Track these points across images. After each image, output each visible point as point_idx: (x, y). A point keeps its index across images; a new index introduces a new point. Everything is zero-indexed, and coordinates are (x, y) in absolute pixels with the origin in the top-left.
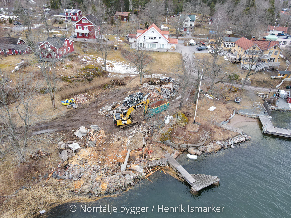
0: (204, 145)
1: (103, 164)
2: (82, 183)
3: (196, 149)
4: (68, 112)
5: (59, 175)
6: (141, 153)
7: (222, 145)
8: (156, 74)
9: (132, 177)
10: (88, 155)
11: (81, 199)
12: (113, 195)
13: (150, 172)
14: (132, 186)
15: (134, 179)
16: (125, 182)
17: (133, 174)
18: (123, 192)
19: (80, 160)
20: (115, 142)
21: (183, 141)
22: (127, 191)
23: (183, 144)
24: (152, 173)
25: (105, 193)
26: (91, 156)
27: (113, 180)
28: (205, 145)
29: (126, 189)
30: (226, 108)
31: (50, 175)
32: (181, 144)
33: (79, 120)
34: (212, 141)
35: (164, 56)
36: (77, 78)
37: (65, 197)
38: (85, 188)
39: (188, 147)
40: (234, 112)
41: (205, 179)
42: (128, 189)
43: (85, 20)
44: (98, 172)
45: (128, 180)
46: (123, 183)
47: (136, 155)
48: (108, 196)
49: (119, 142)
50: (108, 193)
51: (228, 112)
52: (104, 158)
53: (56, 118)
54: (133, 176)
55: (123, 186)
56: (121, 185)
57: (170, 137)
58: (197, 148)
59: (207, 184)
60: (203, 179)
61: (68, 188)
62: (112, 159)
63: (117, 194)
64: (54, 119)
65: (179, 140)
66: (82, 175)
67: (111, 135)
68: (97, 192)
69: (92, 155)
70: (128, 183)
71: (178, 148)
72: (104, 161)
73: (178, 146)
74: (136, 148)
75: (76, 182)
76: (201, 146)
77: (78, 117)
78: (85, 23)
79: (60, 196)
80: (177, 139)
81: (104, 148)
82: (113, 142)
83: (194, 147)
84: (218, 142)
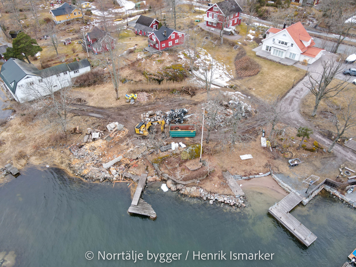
0: (184, 185)
1: (102, 157)
2: (78, 162)
3: (174, 184)
4: (123, 105)
5: (72, 150)
6: (129, 162)
7: (203, 195)
8: (240, 93)
9: (106, 176)
10: (99, 145)
11: (68, 171)
12: (84, 180)
13: (121, 180)
14: (100, 181)
15: (105, 179)
16: (98, 176)
17: (108, 174)
18: (92, 182)
19: (92, 147)
20: (123, 145)
21: (169, 171)
22: (94, 182)
23: (165, 174)
24: (122, 181)
25: (82, 176)
26: (100, 147)
27: (94, 171)
28: (186, 185)
29: (95, 181)
30: (264, 164)
31: (69, 147)
32: (164, 173)
33: (123, 115)
34: (198, 186)
35: (280, 71)
36: (154, 76)
37: (63, 165)
38: (76, 166)
39: (168, 178)
40: (269, 173)
41: (145, 209)
42: (96, 182)
43: (216, 7)
44: (93, 160)
45: (101, 176)
46: (96, 177)
47: (125, 162)
48: (82, 179)
49: (126, 147)
50: (83, 177)
51: (261, 169)
52: (106, 153)
53: (112, 108)
54: (108, 175)
55: (95, 178)
56: (94, 177)
57: (161, 162)
58: (176, 184)
59: (141, 212)
60: (144, 208)
61: (70, 160)
62: (109, 156)
63: (87, 181)
64: (110, 108)
65: (166, 168)
66: (82, 157)
67: (127, 138)
68: (79, 172)
69: (102, 147)
70: (99, 178)
71: (161, 175)
72: (104, 155)
73: (161, 173)
74: (129, 158)
75: (76, 159)
76: (182, 184)
77: (126, 113)
78: (216, 10)
79: (62, 163)
80: (166, 167)
81: (112, 146)
82: (122, 145)
83: (173, 182)
84: (202, 190)
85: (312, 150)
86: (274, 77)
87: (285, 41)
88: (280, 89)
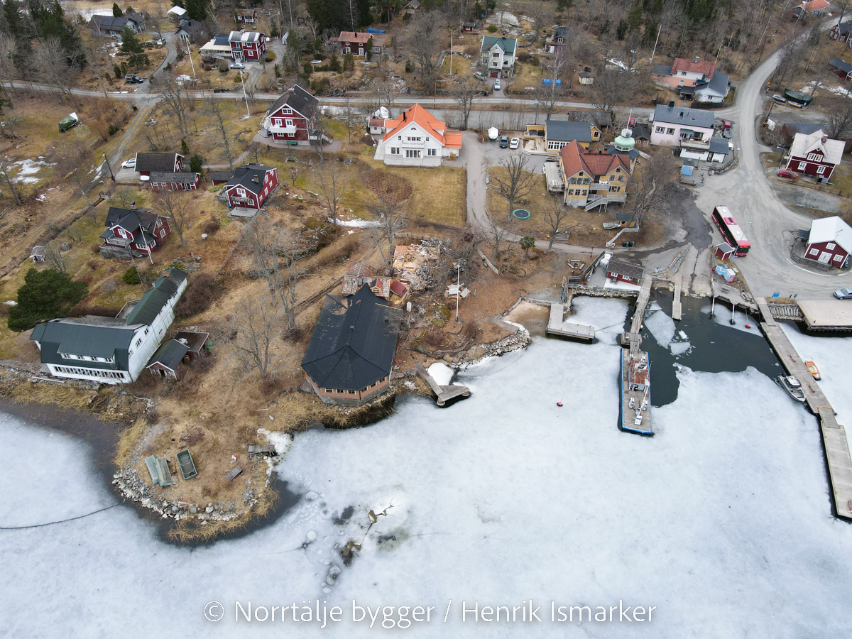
0: (463, 350)
21: (438, 346)
23: (438, 351)
30: (510, 292)
32: (435, 351)
34: (476, 344)
35: (434, 178)
36: (295, 249)
40: (520, 298)
41: (454, 389)
43: (287, 109)
51: (511, 298)
57: (423, 342)
58: (454, 354)
59: (454, 395)
71: (432, 356)
73: (432, 353)
76: (460, 351)
78: (287, 113)
80: (431, 344)
83: (451, 354)
84: (483, 346)
85: (536, 258)
86: (436, 190)
87: (416, 136)
88: (454, 203)
